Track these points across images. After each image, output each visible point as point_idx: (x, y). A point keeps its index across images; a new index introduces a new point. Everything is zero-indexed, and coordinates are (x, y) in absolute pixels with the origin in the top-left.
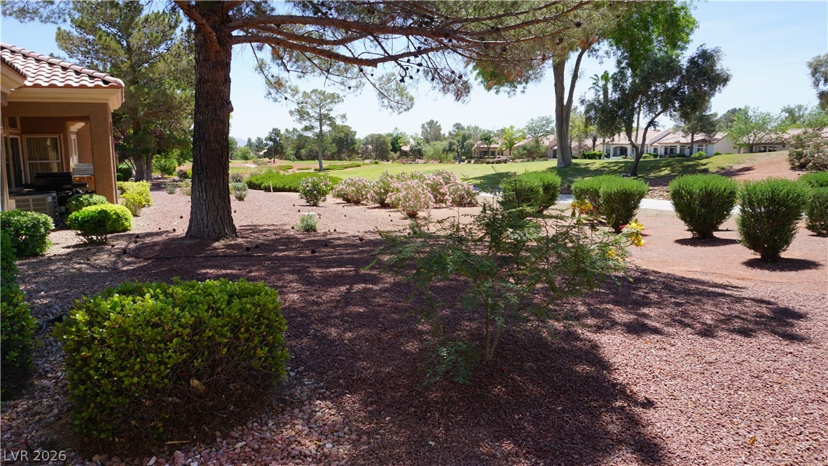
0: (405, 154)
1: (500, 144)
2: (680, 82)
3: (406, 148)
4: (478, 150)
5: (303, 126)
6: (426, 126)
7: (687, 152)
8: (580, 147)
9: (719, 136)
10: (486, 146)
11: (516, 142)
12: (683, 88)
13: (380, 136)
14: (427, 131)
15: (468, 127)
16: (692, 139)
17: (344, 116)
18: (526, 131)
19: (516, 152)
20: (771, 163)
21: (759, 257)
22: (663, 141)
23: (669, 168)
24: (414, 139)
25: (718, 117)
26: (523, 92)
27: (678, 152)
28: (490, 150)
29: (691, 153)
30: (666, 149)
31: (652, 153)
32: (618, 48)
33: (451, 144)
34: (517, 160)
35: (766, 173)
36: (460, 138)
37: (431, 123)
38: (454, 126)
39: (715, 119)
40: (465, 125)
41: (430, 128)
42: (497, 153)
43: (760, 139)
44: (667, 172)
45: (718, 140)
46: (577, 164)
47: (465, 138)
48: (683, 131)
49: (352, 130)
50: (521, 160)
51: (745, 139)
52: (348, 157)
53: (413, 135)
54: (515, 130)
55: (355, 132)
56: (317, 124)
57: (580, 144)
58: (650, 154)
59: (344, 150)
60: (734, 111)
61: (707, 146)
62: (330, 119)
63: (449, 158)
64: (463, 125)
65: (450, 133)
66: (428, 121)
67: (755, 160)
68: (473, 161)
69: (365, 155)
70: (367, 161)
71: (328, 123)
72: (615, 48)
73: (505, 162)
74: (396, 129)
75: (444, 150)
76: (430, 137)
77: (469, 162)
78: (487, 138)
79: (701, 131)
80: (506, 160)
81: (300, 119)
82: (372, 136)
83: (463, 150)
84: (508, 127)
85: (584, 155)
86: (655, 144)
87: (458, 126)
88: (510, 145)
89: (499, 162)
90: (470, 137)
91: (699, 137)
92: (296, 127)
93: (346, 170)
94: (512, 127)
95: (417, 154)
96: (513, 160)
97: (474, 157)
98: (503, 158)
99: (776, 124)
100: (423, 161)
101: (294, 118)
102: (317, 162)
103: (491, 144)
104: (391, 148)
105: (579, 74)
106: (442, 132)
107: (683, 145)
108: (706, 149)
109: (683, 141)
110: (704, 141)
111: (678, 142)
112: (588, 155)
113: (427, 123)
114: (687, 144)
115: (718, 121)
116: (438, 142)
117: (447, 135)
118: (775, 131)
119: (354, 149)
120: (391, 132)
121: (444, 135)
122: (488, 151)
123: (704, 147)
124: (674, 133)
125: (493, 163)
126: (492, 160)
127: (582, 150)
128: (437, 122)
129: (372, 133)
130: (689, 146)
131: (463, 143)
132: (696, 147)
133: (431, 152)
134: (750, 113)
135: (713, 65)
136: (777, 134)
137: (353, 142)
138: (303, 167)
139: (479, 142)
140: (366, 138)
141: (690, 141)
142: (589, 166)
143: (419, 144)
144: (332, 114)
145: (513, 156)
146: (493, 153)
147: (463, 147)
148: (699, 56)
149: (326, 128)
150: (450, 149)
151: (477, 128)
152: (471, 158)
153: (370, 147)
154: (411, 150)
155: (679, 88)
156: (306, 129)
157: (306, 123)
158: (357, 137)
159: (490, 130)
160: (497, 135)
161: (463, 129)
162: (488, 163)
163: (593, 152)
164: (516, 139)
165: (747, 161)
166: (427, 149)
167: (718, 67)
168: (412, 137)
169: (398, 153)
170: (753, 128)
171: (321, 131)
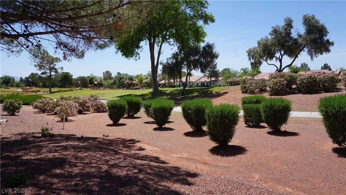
0: (95, 85)
1: (137, 81)
2: (199, 57)
3: (96, 83)
4: (127, 84)
5: (41, 72)
6: (105, 73)
7: (209, 85)
8: (168, 83)
9: (220, 79)
10: (131, 82)
11: (143, 80)
12: (201, 59)
13: (84, 77)
14: (105, 75)
15: (123, 74)
16: (211, 80)
17: (62, 68)
18: (147, 76)
19: (143, 85)
20: (235, 90)
21: (218, 145)
22: (201, 80)
23: (197, 92)
24: (100, 79)
25: (220, 71)
26: (139, 59)
27: (206, 85)
28: (133, 84)
29: (211, 85)
30: (201, 83)
31: (196, 85)
32: (177, 43)
33: (115, 81)
34: (144, 88)
35: (233, 95)
36: (119, 79)
37: (107, 72)
38: (117, 73)
39: (218, 72)
40: (122, 73)
41: (107, 74)
42: (135, 85)
43: (234, 80)
44: (196, 94)
45: (220, 80)
46: (161, 91)
47: (121, 78)
48: (207, 77)
49: (71, 74)
50: (145, 88)
51: (229, 80)
52: (69, 86)
53: (99, 77)
54: (143, 75)
55: (72, 75)
56: (48, 71)
57: (168, 81)
58: (196, 86)
59: (67, 83)
60: (225, 69)
61: (216, 82)
62: (55, 69)
63: (114, 87)
64: (121, 73)
65: (115, 76)
66: (106, 71)
67: (229, 89)
68: (125, 88)
69: (77, 86)
70: (78, 88)
71: (54, 71)
72: (176, 42)
73: (139, 89)
74: (92, 74)
75: (112, 84)
76: (107, 78)
77: (124, 89)
78: (131, 79)
79: (214, 77)
80: (139, 88)
81: (40, 69)
82: (80, 77)
83: (120, 84)
84: (139, 74)
85: (170, 86)
86: (197, 82)
87: (119, 73)
88: (141, 81)
89: (136, 89)
90: (123, 78)
91: (213, 79)
92: (37, 73)
93: (66, 92)
94: (141, 74)
95: (100, 85)
96: (142, 88)
97: (126, 87)
98: (138, 87)
99: (239, 75)
100: (102, 88)
101: (37, 68)
102: (49, 89)
103: (133, 81)
104: (89, 82)
105: (161, 52)
106: (112, 76)
107: (208, 82)
108: (216, 84)
109: (207, 80)
110: (215, 80)
111: (206, 81)
112: (172, 86)
113: (105, 72)
114: (209, 81)
115: (220, 73)
116: (110, 80)
117: (114, 77)
118: (239, 77)
119: (71, 83)
120: (90, 75)
121: (113, 77)
122: (132, 84)
123: (215, 83)
124: (204, 78)
125: (134, 89)
126: (133, 88)
127: (169, 84)
128: (110, 72)
129: (80, 76)
130: (210, 82)
131: (120, 81)
132: (212, 83)
133: (107, 84)
134: (231, 70)
135: (212, 50)
136: (240, 78)
137: (72, 79)
138: (46, 91)
139: (128, 80)
140: (77, 78)
141: (210, 81)
142: (166, 91)
143: (101, 81)
144: (56, 67)
145: (141, 86)
146: (134, 85)
147: (120, 82)
148: (206, 46)
149: (53, 73)
150: (115, 83)
151: (127, 74)
152: (125, 87)
153: (79, 82)
154: (98, 84)
155: (199, 59)
156: (43, 73)
157: (42, 71)
158: (73, 77)
159: (132, 75)
160: (135, 77)
161: (121, 74)
162: (131, 89)
163: (174, 85)
164: (143, 79)
165: (226, 89)
166: (105, 83)
167: (214, 51)
168: (99, 78)
169: (93, 85)
170: (232, 76)
171: (50, 74)
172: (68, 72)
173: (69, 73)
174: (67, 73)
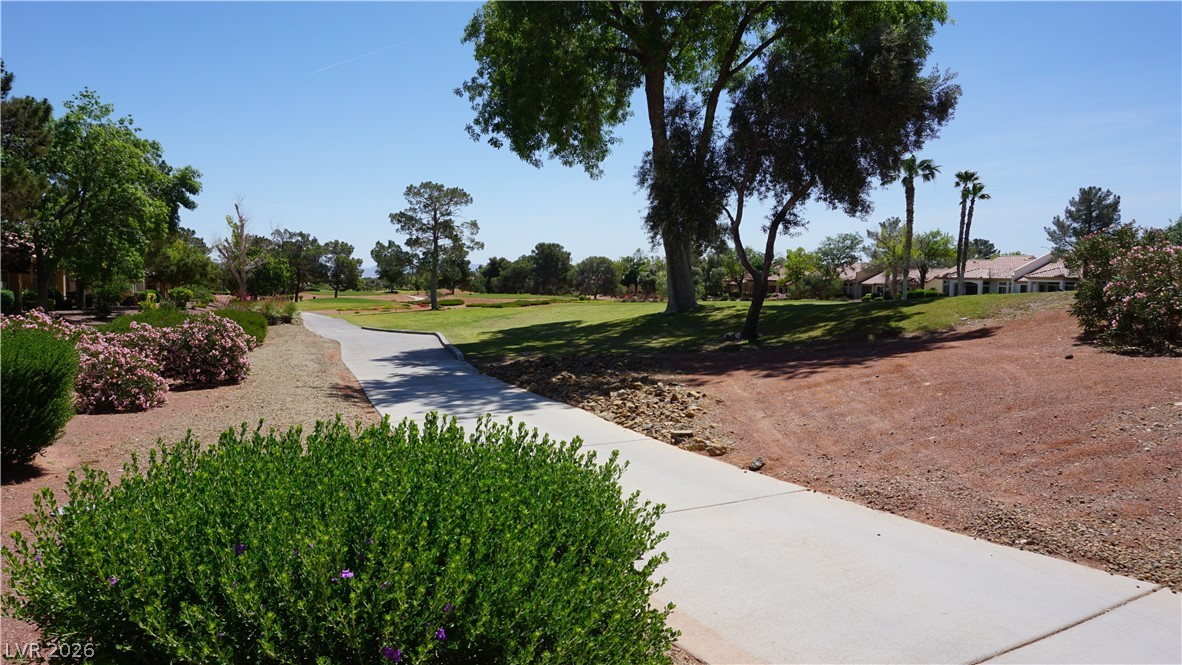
11: (806, 272)
13: (605, 259)
22: (1038, 274)
36: (705, 265)
42: (777, 289)
47: (713, 265)
49: (564, 250)
55: (569, 254)
56: (429, 236)
59: (552, 279)
74: (639, 250)
83: (708, 284)
84: (796, 250)
86: (1024, 279)
88: (797, 277)
95: (648, 288)
102: (423, 292)
104: (621, 278)
111: (1060, 276)
119: (564, 278)
120: (631, 255)
124: (1056, 263)
129: (593, 255)
131: (708, 272)
140: (584, 262)
143: (653, 272)
145: (790, 295)
147: (707, 279)
158: (572, 261)
164: (805, 268)
171: (437, 245)
172: (555, 242)
173: (558, 246)
174: (553, 245)
